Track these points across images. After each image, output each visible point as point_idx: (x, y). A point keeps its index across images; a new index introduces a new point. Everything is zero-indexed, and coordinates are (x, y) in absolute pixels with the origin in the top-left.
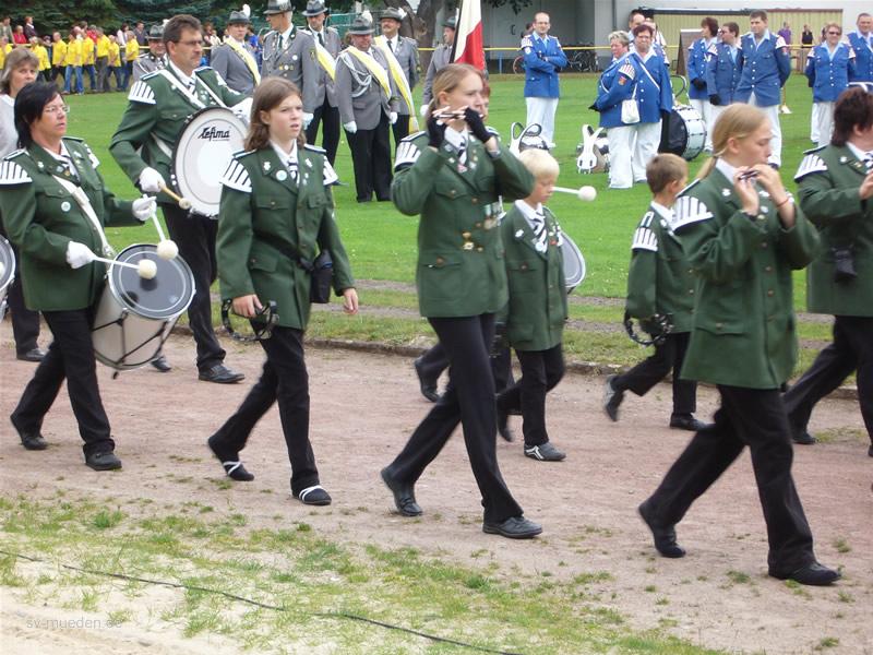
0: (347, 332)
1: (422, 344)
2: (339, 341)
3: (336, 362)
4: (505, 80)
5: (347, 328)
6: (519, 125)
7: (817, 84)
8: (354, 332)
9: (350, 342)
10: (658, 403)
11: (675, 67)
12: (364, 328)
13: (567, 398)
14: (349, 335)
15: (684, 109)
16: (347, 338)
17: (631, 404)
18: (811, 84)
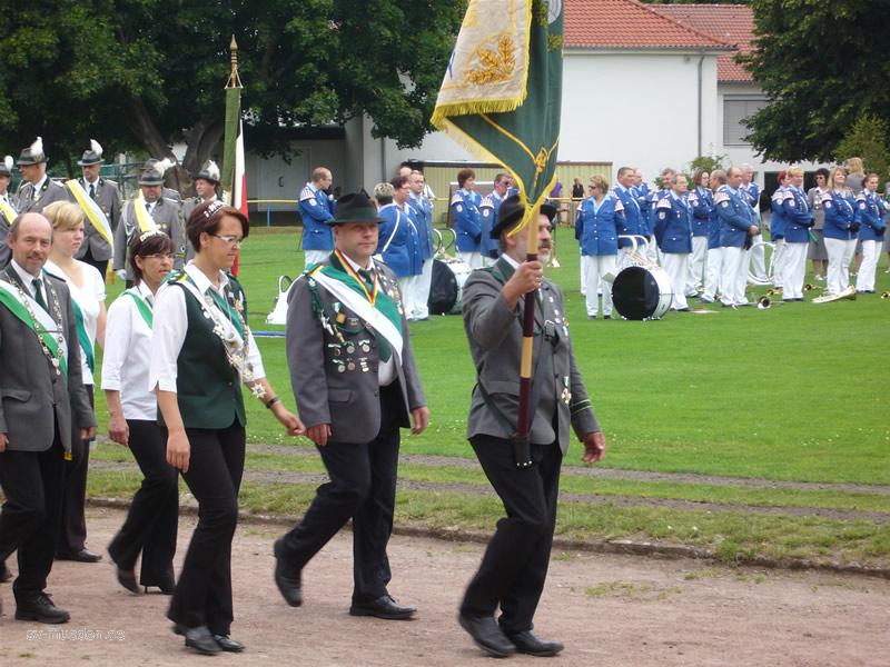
0: (110, 490)
1: (188, 502)
2: (103, 499)
3: (98, 521)
4: (274, 232)
5: (109, 486)
6: (286, 277)
7: (584, 237)
8: (117, 490)
9: (113, 500)
10: (429, 559)
11: (445, 220)
12: (128, 486)
13: (336, 555)
14: (111, 493)
15: (454, 262)
16: (109, 496)
17: (402, 561)
18: (578, 237)
